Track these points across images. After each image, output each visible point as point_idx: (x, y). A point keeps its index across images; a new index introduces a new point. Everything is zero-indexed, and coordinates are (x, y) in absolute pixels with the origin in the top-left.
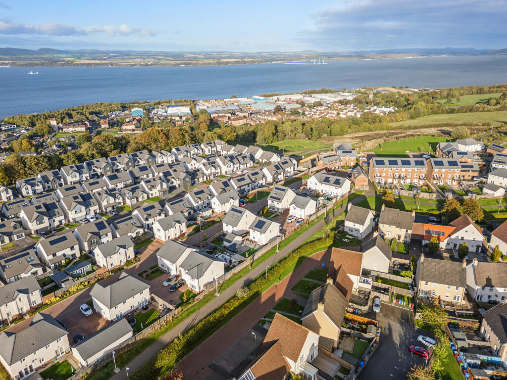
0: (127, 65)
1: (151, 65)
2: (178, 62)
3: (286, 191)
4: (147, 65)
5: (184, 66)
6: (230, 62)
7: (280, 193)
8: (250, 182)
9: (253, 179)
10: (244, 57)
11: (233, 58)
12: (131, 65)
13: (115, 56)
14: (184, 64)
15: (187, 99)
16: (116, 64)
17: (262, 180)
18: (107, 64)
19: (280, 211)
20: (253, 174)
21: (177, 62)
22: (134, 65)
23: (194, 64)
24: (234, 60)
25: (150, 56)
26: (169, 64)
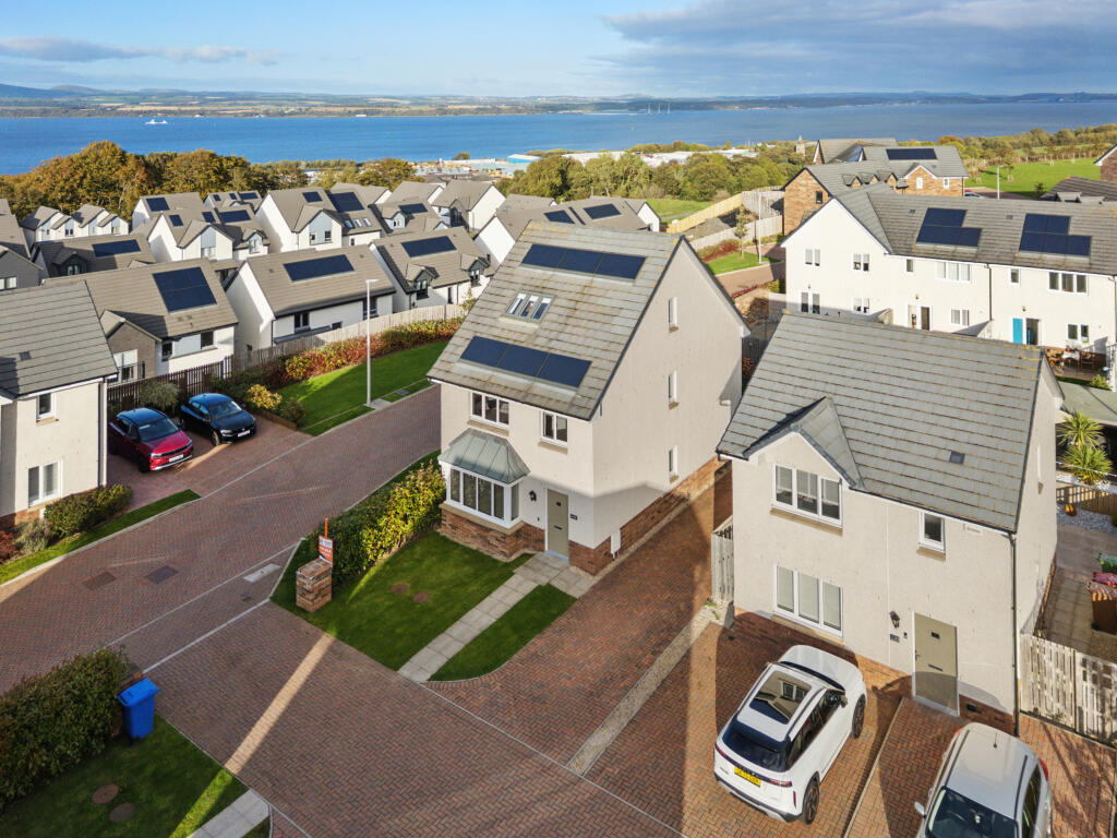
0: (236, 115)
1: (292, 113)
2: (353, 109)
3: (648, 272)
4: (283, 114)
5: (364, 116)
6: (467, 110)
7: (585, 290)
8: (387, 281)
9: (411, 275)
10: (501, 103)
11: (474, 104)
12: (246, 114)
13: (215, 100)
14: (365, 112)
15: (343, 160)
16: (213, 112)
17: (474, 281)
18: (193, 112)
19: (586, 534)
20: (414, 248)
21: (348, 109)
22: (251, 115)
23: (388, 113)
24: (474, 107)
25: (293, 100)
26: (330, 113)
